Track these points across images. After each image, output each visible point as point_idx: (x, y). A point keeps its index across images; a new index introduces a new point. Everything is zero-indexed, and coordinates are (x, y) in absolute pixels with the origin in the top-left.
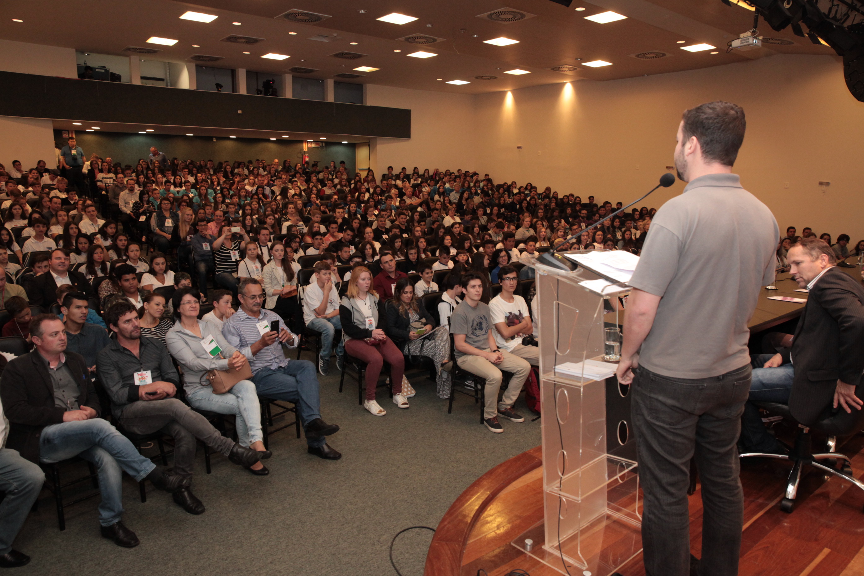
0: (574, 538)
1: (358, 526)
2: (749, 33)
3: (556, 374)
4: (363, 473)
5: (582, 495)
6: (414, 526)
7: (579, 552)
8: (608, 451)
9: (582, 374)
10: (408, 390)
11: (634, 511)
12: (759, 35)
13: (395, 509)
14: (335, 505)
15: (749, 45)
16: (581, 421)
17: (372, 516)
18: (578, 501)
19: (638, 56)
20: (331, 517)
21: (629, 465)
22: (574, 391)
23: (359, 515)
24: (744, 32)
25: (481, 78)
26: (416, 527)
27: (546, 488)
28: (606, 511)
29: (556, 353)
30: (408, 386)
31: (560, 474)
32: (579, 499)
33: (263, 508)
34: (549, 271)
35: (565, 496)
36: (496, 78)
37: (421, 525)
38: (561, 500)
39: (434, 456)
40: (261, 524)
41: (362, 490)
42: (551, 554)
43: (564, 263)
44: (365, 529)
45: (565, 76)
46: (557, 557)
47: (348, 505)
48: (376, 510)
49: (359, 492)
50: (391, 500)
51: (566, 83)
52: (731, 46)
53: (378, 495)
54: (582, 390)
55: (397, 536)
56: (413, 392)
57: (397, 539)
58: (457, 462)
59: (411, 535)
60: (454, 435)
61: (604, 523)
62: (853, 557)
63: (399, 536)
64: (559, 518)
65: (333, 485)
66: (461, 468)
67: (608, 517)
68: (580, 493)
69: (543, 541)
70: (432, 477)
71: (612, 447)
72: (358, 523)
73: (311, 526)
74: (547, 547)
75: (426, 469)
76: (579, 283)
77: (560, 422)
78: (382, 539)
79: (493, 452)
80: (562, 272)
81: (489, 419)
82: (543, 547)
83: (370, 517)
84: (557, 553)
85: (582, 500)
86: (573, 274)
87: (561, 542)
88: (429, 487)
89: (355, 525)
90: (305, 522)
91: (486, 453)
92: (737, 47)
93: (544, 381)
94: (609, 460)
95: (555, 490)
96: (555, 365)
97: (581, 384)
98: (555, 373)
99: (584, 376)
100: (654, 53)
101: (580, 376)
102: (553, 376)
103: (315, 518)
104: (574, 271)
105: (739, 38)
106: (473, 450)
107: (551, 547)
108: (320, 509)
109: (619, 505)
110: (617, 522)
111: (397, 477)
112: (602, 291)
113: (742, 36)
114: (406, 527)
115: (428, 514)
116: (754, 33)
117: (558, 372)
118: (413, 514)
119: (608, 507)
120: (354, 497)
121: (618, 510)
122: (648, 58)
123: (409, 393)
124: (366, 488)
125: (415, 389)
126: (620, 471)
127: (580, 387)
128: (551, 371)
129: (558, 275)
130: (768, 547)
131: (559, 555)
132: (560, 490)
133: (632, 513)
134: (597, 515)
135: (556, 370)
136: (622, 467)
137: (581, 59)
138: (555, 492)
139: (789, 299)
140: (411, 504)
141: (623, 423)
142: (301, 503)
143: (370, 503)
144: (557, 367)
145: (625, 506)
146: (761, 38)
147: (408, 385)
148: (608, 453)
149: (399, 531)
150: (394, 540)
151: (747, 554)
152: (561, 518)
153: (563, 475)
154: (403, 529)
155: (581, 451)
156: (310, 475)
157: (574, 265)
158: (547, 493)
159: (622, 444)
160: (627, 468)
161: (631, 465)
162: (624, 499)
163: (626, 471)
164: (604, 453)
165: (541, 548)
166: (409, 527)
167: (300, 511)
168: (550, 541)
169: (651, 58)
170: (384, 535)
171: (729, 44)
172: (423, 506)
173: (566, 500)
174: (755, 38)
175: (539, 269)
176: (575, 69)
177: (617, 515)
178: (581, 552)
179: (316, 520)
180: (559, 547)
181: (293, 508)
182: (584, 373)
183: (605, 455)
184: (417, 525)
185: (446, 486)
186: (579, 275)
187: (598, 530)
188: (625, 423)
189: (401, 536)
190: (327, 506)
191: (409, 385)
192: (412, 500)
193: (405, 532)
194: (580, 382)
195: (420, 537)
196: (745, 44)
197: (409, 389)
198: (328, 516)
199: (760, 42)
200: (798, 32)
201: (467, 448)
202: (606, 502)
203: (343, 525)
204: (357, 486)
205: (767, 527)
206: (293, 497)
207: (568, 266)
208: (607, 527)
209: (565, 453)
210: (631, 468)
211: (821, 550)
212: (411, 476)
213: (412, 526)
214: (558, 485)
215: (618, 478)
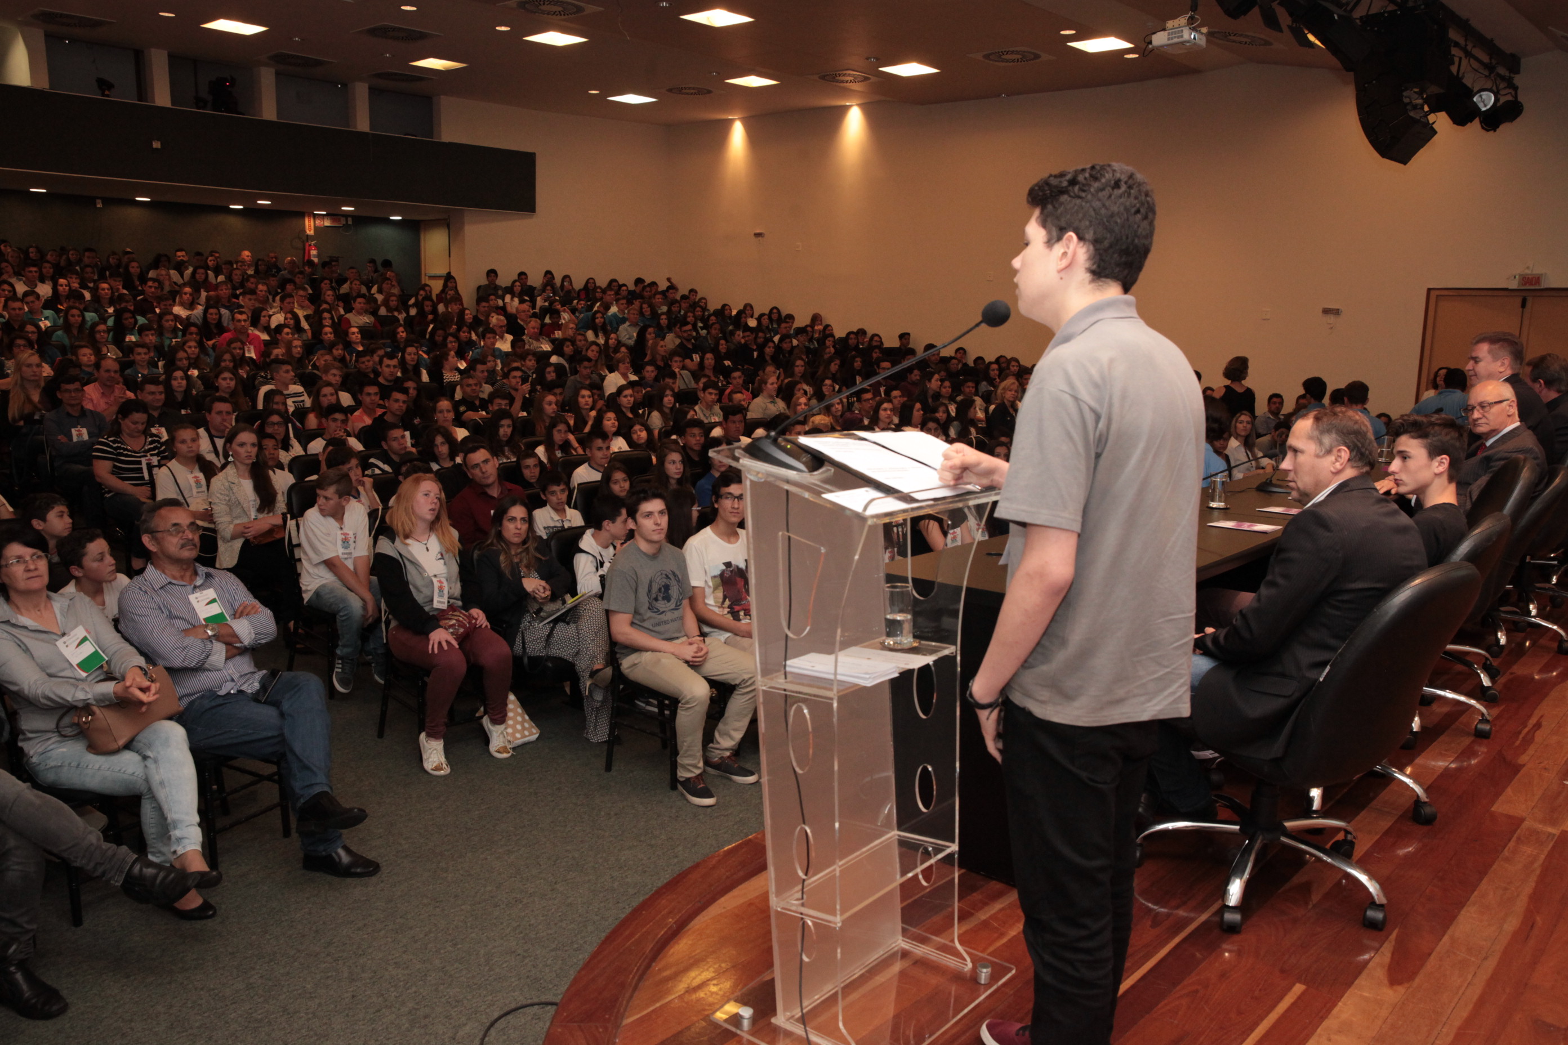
0: (831, 1000)
1: (410, 1012)
2: (1183, 20)
3: (788, 676)
4: (425, 901)
5: (843, 911)
6: (529, 1002)
7: (841, 1025)
8: (900, 827)
9: (835, 674)
10: (524, 728)
11: (953, 941)
12: (1201, 25)
13: (491, 970)
14: (363, 971)
15: (1183, 43)
16: (836, 768)
17: (442, 987)
18: (835, 923)
19: (987, 57)
20: (353, 996)
21: (938, 850)
22: (819, 706)
23: (414, 989)
24: (1174, 17)
25: (680, 91)
26: (532, 1005)
27: (776, 903)
28: (902, 943)
29: (787, 636)
30: (524, 720)
31: (801, 874)
32: (837, 921)
33: (202, 989)
34: (769, 474)
35: (812, 916)
36: (709, 92)
37: (543, 999)
38: (804, 924)
39: (574, 858)
40: (197, 1024)
41: (421, 936)
42: (788, 1034)
43: (796, 457)
44: (426, 1017)
45: (847, 93)
46: (799, 1038)
47: (390, 968)
48: (451, 976)
49: (416, 942)
50: (482, 952)
51: (850, 107)
52: (1150, 43)
53: (455, 945)
54: (835, 705)
55: (492, 1025)
56: (534, 731)
57: (493, 1031)
58: (621, 868)
59: (523, 1021)
60: (616, 814)
61: (897, 967)
62: (1342, 997)
63: (497, 1025)
64: (801, 960)
65: (359, 929)
66: (629, 880)
67: (905, 954)
68: (838, 907)
69: (773, 1011)
70: (569, 901)
71: (906, 818)
72: (411, 1005)
73: (308, 1020)
74: (780, 1020)
75: (557, 886)
76: (824, 496)
77: (798, 770)
78: (461, 1033)
79: (695, 845)
80: (791, 474)
81: (688, 780)
82: (773, 1020)
83: (436, 990)
84: (798, 1030)
85: (843, 922)
86: (815, 478)
87: (805, 1011)
88: (561, 921)
89: (404, 1010)
90: (295, 1013)
91: (680, 848)
92: (1162, 46)
93: (764, 691)
94: (902, 843)
95: (793, 905)
96: (785, 660)
97: (833, 694)
98: (785, 674)
99: (839, 677)
100: (1018, 52)
101: (832, 677)
102: (782, 680)
103: (317, 1001)
104: (816, 473)
105: (1164, 30)
106: (653, 842)
107: (788, 1020)
108: (330, 982)
109: (925, 931)
110: (922, 963)
111: (496, 906)
112: (865, 508)
113: (1170, 24)
114: (513, 1006)
115: (557, 976)
116: (1191, 20)
117: (791, 673)
118: (528, 977)
119: (903, 936)
120: (405, 952)
121: (923, 940)
122: (1007, 61)
123: (526, 733)
124: (430, 932)
125: (538, 726)
126: (922, 862)
127: (832, 699)
128: (778, 671)
129: (788, 482)
130: (1197, 991)
131: (803, 1034)
132: (803, 905)
133: (951, 944)
134: (882, 953)
135: (788, 669)
136: (927, 855)
137: (877, 59)
138: (794, 908)
139: (1246, 526)
140: (524, 957)
141: (925, 769)
142: (288, 973)
143: (437, 962)
144: (788, 662)
145: (937, 932)
146: (1204, 30)
147: (523, 718)
148: (899, 828)
149: (496, 1015)
150: (485, 1036)
151: (1160, 1006)
152: (805, 959)
153: (806, 874)
154: (506, 1009)
155: (837, 825)
156: (310, 913)
157: (817, 460)
158: (777, 911)
159: (924, 810)
160: (935, 855)
161: (941, 851)
162: (937, 918)
163: (932, 861)
164: (893, 830)
165: (770, 1023)
166: (519, 1005)
167: (285, 990)
168: (785, 1010)
169: (1013, 61)
170: (465, 1025)
171: (1147, 40)
172: (549, 962)
173: (814, 923)
174: (1194, 29)
175: (749, 470)
176: (866, 79)
177: (921, 950)
178: (844, 1025)
179: (320, 1005)
180: (803, 1020)
181: (270, 983)
182: (839, 671)
183: (895, 834)
184: (536, 1000)
185: (596, 918)
186: (826, 481)
187: (883, 980)
188: (930, 769)
189: (500, 1025)
190: (346, 975)
191: (527, 717)
192: (526, 951)
193: (510, 1017)
194: (831, 690)
195: (541, 1024)
196: (1176, 40)
197: (526, 725)
198: (346, 995)
199: (1204, 39)
200: (1271, 21)
201: (642, 839)
202: (899, 925)
203: (378, 1011)
204: (411, 928)
205: (1198, 955)
206: (271, 961)
207: (804, 463)
208: (902, 974)
209: (809, 831)
210: (940, 856)
211: (1289, 989)
212: (525, 901)
213: (525, 1003)
214: (799, 895)
215: (920, 877)
